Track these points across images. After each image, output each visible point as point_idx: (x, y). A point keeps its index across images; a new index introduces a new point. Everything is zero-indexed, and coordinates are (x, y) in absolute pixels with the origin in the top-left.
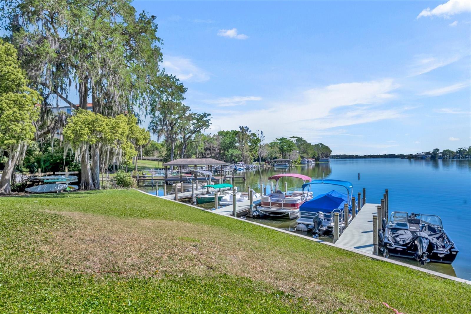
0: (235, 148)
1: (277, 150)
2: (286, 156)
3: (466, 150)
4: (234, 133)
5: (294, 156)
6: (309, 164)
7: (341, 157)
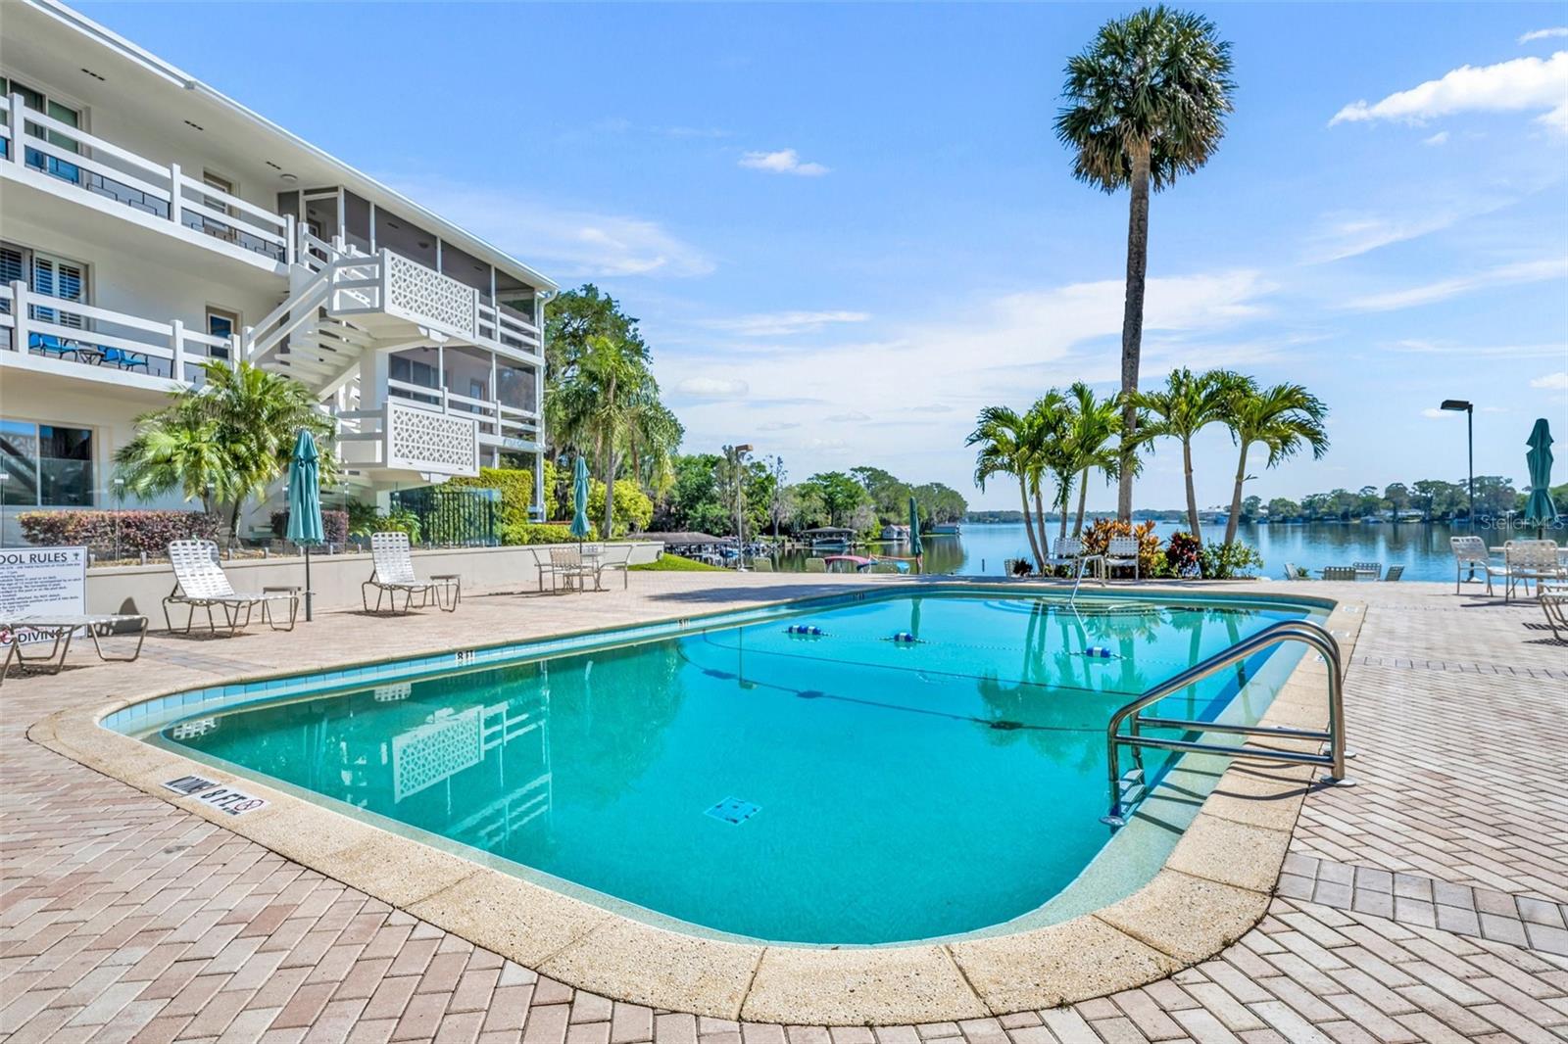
0: (712, 500)
1: (820, 504)
2: (843, 519)
3: (1325, 500)
4: (708, 461)
5: (862, 520)
6: (901, 540)
7: (1003, 518)
